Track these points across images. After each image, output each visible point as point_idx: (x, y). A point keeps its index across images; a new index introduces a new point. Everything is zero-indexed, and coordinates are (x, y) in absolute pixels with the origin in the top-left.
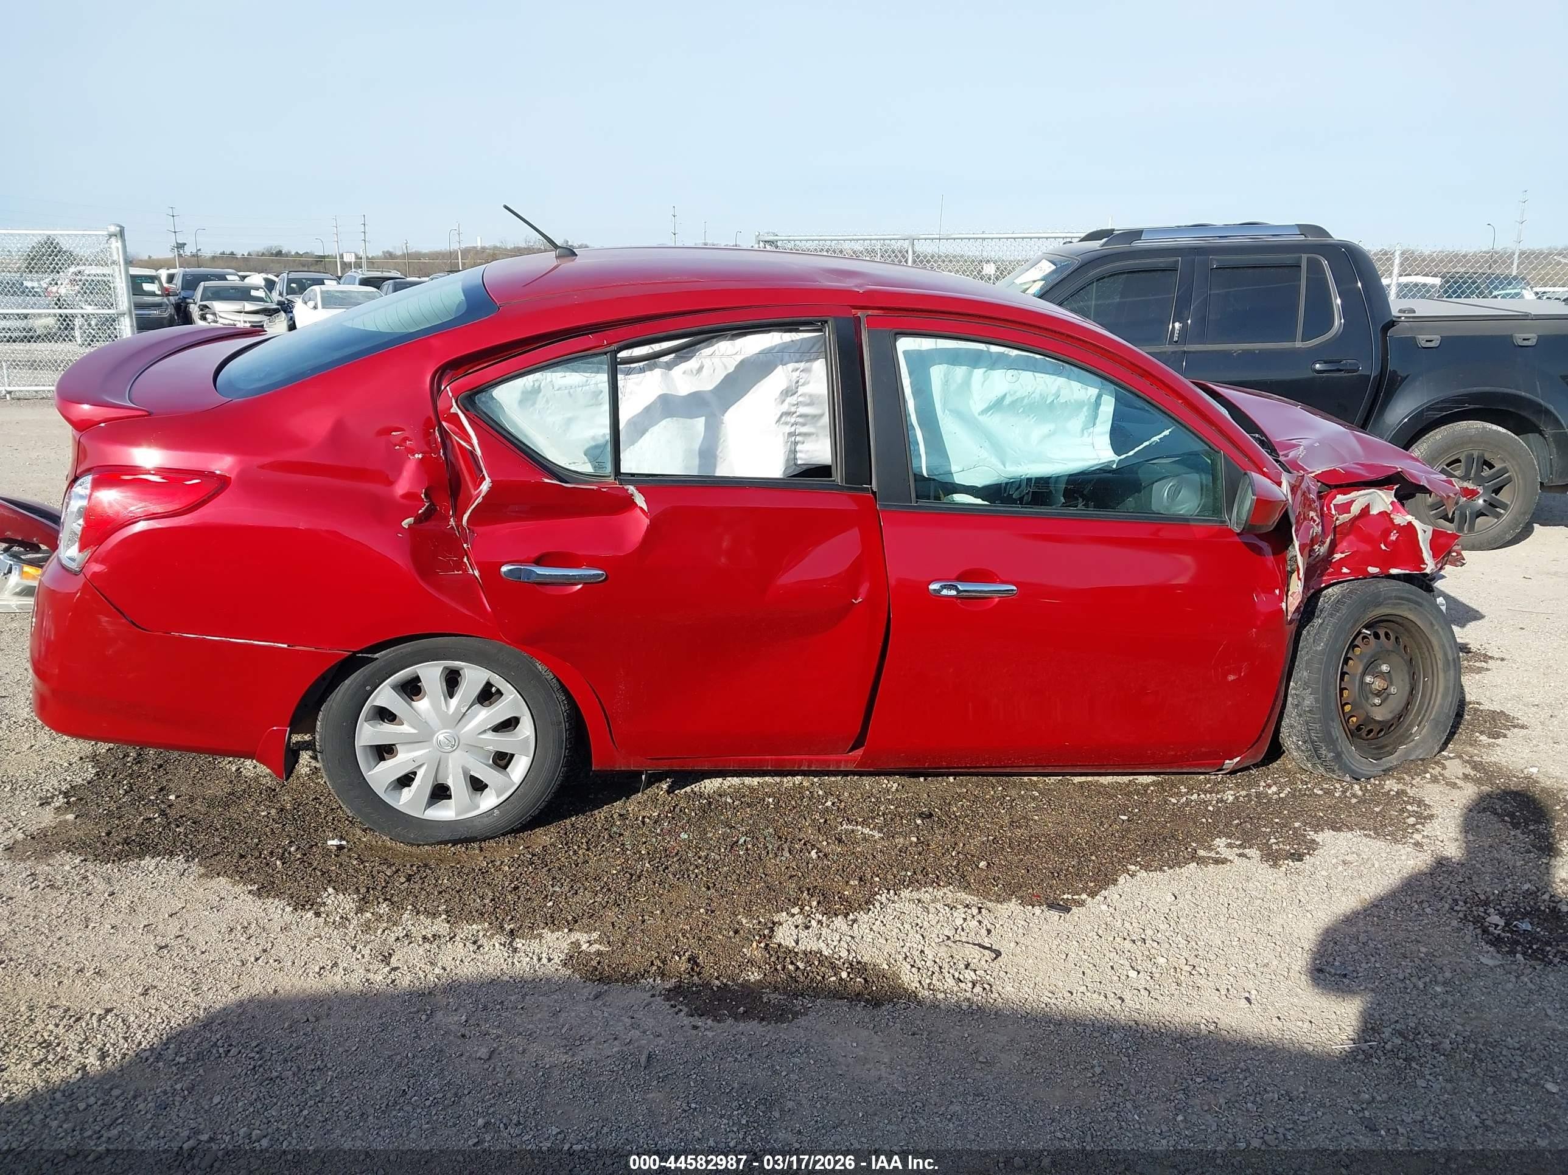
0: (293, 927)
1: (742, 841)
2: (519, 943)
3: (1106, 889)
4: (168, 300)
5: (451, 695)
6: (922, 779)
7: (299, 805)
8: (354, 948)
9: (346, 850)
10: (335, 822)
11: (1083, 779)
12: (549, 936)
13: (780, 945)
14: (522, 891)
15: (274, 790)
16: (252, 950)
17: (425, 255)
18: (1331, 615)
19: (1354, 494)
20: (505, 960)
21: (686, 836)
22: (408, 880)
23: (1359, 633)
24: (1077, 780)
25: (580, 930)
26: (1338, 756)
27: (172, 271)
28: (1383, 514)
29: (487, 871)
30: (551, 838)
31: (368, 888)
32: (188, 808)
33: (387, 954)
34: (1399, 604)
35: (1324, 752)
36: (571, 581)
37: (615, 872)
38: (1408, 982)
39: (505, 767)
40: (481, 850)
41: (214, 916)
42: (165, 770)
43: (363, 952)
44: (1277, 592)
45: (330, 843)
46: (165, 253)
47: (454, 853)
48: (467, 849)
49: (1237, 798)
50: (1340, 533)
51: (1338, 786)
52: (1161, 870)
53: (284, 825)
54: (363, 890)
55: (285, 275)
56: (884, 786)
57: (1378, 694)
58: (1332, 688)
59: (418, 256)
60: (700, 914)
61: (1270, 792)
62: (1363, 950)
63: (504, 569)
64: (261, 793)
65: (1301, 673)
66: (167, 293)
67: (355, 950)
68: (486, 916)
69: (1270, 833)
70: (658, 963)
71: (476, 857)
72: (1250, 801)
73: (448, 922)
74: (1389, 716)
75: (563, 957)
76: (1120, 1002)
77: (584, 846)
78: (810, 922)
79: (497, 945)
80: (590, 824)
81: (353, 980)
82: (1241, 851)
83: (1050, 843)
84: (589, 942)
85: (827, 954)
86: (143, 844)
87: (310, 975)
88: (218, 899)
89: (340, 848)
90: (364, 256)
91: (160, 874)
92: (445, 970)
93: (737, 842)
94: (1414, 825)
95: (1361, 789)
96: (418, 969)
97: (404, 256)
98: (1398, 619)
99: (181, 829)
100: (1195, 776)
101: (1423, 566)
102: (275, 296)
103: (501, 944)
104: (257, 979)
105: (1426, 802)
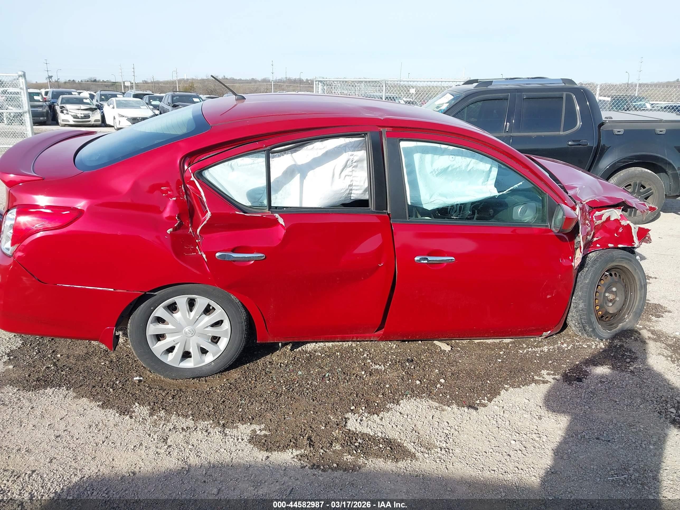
0: (120, 424)
1: (327, 375)
2: (227, 431)
3: (495, 398)
4: (46, 103)
5: (191, 310)
6: (407, 342)
7: (119, 359)
8: (149, 435)
9: (143, 382)
10: (137, 368)
11: (479, 341)
12: (242, 427)
13: (349, 430)
14: (227, 403)
15: (107, 351)
16: (101, 438)
17: (161, 82)
18: (592, 266)
19: (603, 211)
20: (222, 440)
21: (301, 373)
22: (173, 398)
23: (604, 274)
24: (476, 341)
25: (256, 423)
26: (594, 330)
27: (47, 90)
28: (616, 220)
29: (210, 393)
30: (238, 375)
31: (155, 403)
32: (66, 361)
33: (165, 438)
34: (622, 261)
35: (587, 328)
36: (250, 259)
37: (269, 392)
38: (637, 443)
39: (217, 343)
40: (206, 382)
41: (82, 419)
42: (55, 341)
43: (154, 437)
44: (570, 258)
45: (135, 379)
46: (43, 80)
47: (194, 383)
48: (199, 381)
49: (549, 350)
50: (597, 229)
51: (593, 343)
52: (519, 387)
53: (113, 369)
54: (152, 404)
55: (99, 92)
56: (390, 346)
57: (611, 301)
58: (592, 300)
59: (158, 83)
60: (311, 414)
61: (563, 346)
62: (615, 428)
63: (217, 254)
64: (101, 353)
65: (578, 293)
66: (45, 100)
67: (150, 436)
68: (211, 417)
69: (566, 367)
70: (293, 440)
71: (204, 386)
72: (555, 351)
73: (193, 420)
74: (616, 311)
75: (248, 438)
76: (509, 457)
77: (254, 379)
78: (362, 418)
79: (217, 432)
80: (256, 367)
81: (150, 452)
82: (554, 377)
83: (468, 374)
84: (260, 430)
85: (372, 434)
86: (46, 381)
87: (130, 450)
88: (83, 410)
89: (140, 381)
90: (134, 83)
91: (55, 397)
92: (194, 446)
93: (325, 376)
94: (629, 362)
95: (604, 345)
96: (181, 446)
97: (152, 83)
98: (621, 268)
99: (64, 373)
100: (529, 339)
101: (633, 244)
102: (95, 102)
103: (219, 432)
104: (104, 453)
105: (633, 351)
